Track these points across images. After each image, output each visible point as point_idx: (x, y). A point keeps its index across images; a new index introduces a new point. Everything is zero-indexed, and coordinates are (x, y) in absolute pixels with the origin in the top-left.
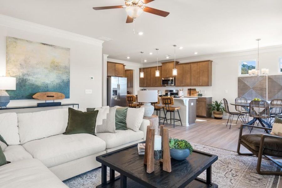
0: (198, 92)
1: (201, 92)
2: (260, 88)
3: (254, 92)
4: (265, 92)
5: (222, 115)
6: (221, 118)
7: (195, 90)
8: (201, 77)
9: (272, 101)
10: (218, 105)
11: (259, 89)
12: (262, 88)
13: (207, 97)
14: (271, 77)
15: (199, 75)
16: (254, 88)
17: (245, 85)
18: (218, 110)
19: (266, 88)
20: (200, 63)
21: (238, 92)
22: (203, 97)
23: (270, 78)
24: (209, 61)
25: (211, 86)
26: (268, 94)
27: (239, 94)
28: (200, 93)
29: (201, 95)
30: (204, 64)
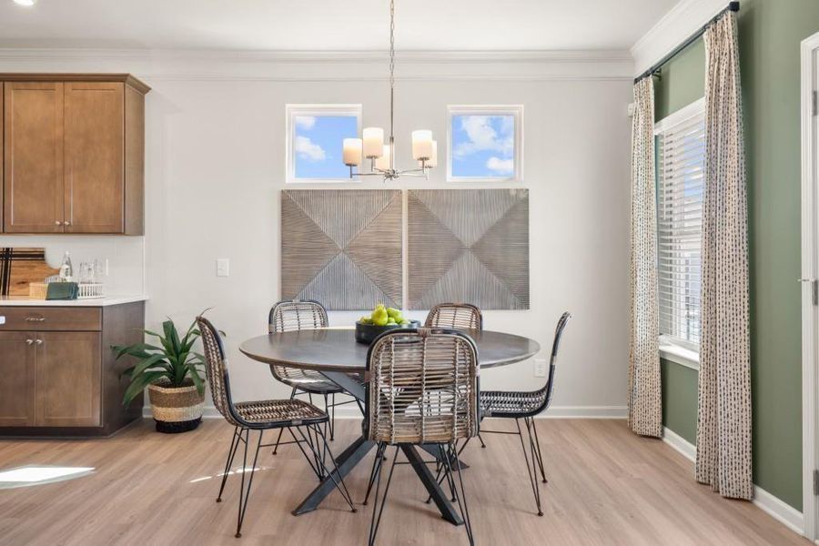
0: (58, 272)
1: (76, 269)
2: (377, 248)
3: (351, 269)
4: (395, 270)
5: (197, 406)
6: (191, 426)
7: (39, 256)
8: (71, 178)
9: (435, 311)
10: (176, 348)
11: (373, 253)
12: (386, 250)
13: (105, 303)
14: (422, 199)
15: (59, 165)
16: (350, 250)
17: (315, 232)
18: (177, 377)
19: (400, 252)
20: (69, 85)
21: (283, 267)
22: (81, 301)
23: (416, 201)
24: (122, 78)
25: (139, 231)
26: (410, 276)
27: (285, 280)
28: (69, 279)
29: (71, 290)
30: (93, 93)
